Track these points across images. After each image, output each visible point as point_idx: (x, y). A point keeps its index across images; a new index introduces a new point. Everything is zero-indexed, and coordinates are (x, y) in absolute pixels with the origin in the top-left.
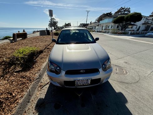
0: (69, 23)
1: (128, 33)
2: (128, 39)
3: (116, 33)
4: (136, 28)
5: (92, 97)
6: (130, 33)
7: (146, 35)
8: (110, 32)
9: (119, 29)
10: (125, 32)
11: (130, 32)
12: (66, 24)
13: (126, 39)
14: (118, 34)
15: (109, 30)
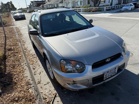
0: (8, 3)
1: (104, 10)
2: (106, 17)
3: (90, 11)
4: (109, 2)
5: (120, 88)
6: (105, 9)
7: (122, 9)
8: (82, 10)
9: (91, 5)
10: (100, 8)
11: (105, 7)
12: (2, 3)
13: (104, 17)
14: (93, 12)
15: (79, 7)
